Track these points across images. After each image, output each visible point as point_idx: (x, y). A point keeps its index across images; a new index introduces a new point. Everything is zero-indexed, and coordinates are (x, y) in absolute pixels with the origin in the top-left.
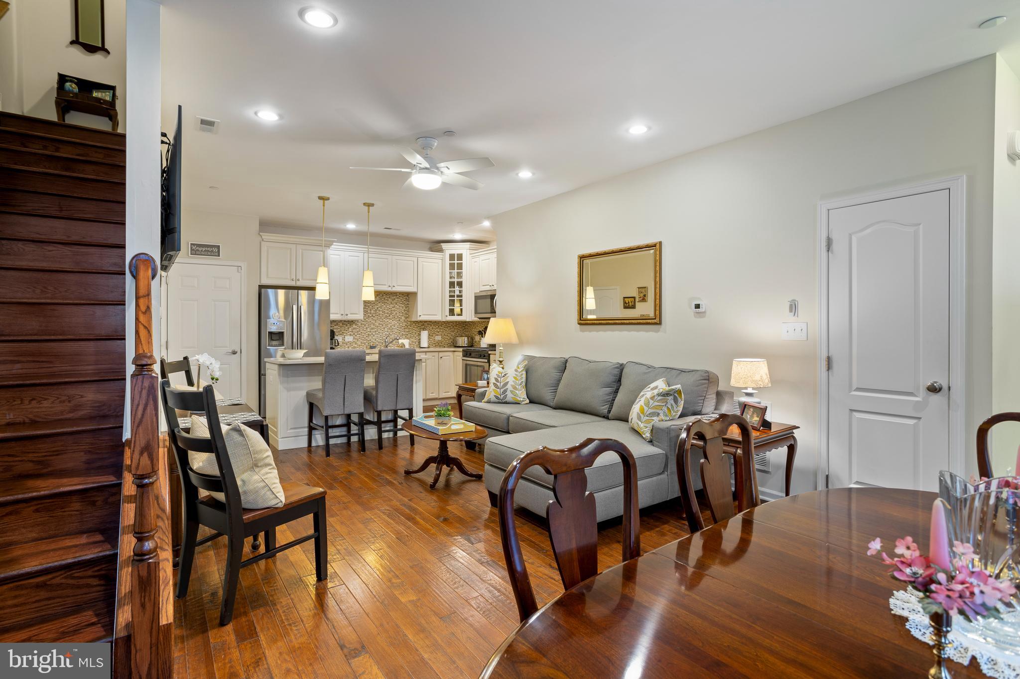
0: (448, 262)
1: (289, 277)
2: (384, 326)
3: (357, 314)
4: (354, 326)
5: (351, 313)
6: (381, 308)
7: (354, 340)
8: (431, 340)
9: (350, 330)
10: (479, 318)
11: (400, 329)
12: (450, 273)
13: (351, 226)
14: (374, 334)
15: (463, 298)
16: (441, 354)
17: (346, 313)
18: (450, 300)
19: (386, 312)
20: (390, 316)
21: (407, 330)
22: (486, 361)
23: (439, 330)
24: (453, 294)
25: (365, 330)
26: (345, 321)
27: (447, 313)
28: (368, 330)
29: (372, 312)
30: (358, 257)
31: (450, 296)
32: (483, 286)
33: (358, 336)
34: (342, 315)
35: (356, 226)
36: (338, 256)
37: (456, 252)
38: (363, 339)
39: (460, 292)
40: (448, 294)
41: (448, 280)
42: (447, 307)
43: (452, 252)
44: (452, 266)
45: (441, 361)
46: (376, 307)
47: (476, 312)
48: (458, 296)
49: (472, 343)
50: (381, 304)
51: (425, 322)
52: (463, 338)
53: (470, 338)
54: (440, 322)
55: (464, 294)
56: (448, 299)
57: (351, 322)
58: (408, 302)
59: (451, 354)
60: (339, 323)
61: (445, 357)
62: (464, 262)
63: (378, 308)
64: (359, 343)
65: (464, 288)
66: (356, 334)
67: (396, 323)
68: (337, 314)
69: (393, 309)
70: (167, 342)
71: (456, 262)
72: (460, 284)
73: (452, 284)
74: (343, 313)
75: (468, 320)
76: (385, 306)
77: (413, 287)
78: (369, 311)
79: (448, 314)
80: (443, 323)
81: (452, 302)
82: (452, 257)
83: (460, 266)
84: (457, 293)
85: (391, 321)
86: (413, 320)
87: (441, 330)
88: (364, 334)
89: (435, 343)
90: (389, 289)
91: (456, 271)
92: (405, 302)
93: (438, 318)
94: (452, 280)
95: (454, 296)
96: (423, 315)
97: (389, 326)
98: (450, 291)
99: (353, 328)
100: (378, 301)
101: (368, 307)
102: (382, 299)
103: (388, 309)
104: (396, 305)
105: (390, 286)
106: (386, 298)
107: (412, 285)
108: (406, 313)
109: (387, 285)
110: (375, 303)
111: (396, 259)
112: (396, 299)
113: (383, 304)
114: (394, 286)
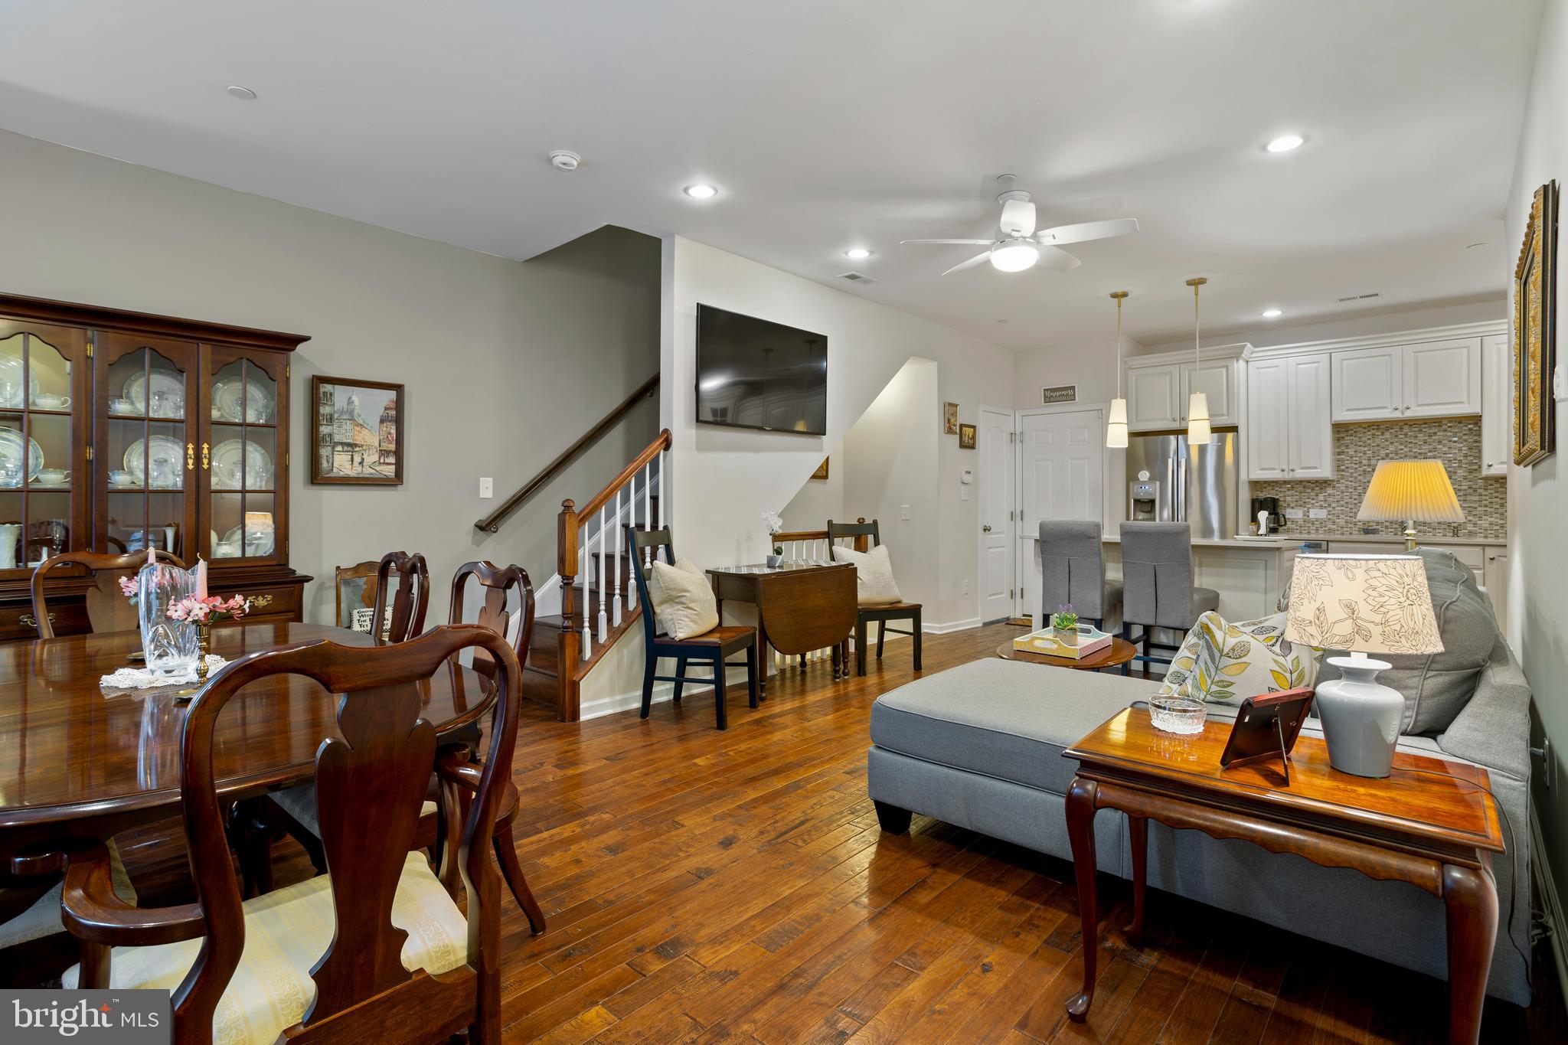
1: (1168, 416)
3: (1316, 468)
4: (1330, 491)
5: (1303, 466)
7: (1329, 517)
9: (1321, 497)
13: (1272, 314)
17: (1291, 468)
21: (1475, 498)
25: (1354, 497)
26: (1309, 482)
30: (1318, 362)
33: (1338, 508)
34: (1283, 471)
35: (1282, 312)
36: (1275, 369)
38: (1352, 514)
50: (1395, 446)
57: (1322, 484)
64: (1341, 522)
66: (1333, 505)
68: (1274, 469)
70: (1022, 512)
74: (1285, 467)
76: (1405, 449)
77: (1470, 403)
78: (1365, 462)
86: (1483, 475)
88: (1352, 506)
90: (1397, 415)
96: (1499, 463)
99: (1325, 494)
100: (1387, 441)
101: (1362, 455)
102: (1400, 436)
103: (1417, 455)
104: (1441, 446)
105: (1396, 409)
106: (1409, 433)
107: (1465, 400)
108: (1472, 460)
109: (1389, 407)
110: (1381, 445)
111: (1415, 352)
112: (1438, 434)
113: (1402, 447)
114: (1408, 408)
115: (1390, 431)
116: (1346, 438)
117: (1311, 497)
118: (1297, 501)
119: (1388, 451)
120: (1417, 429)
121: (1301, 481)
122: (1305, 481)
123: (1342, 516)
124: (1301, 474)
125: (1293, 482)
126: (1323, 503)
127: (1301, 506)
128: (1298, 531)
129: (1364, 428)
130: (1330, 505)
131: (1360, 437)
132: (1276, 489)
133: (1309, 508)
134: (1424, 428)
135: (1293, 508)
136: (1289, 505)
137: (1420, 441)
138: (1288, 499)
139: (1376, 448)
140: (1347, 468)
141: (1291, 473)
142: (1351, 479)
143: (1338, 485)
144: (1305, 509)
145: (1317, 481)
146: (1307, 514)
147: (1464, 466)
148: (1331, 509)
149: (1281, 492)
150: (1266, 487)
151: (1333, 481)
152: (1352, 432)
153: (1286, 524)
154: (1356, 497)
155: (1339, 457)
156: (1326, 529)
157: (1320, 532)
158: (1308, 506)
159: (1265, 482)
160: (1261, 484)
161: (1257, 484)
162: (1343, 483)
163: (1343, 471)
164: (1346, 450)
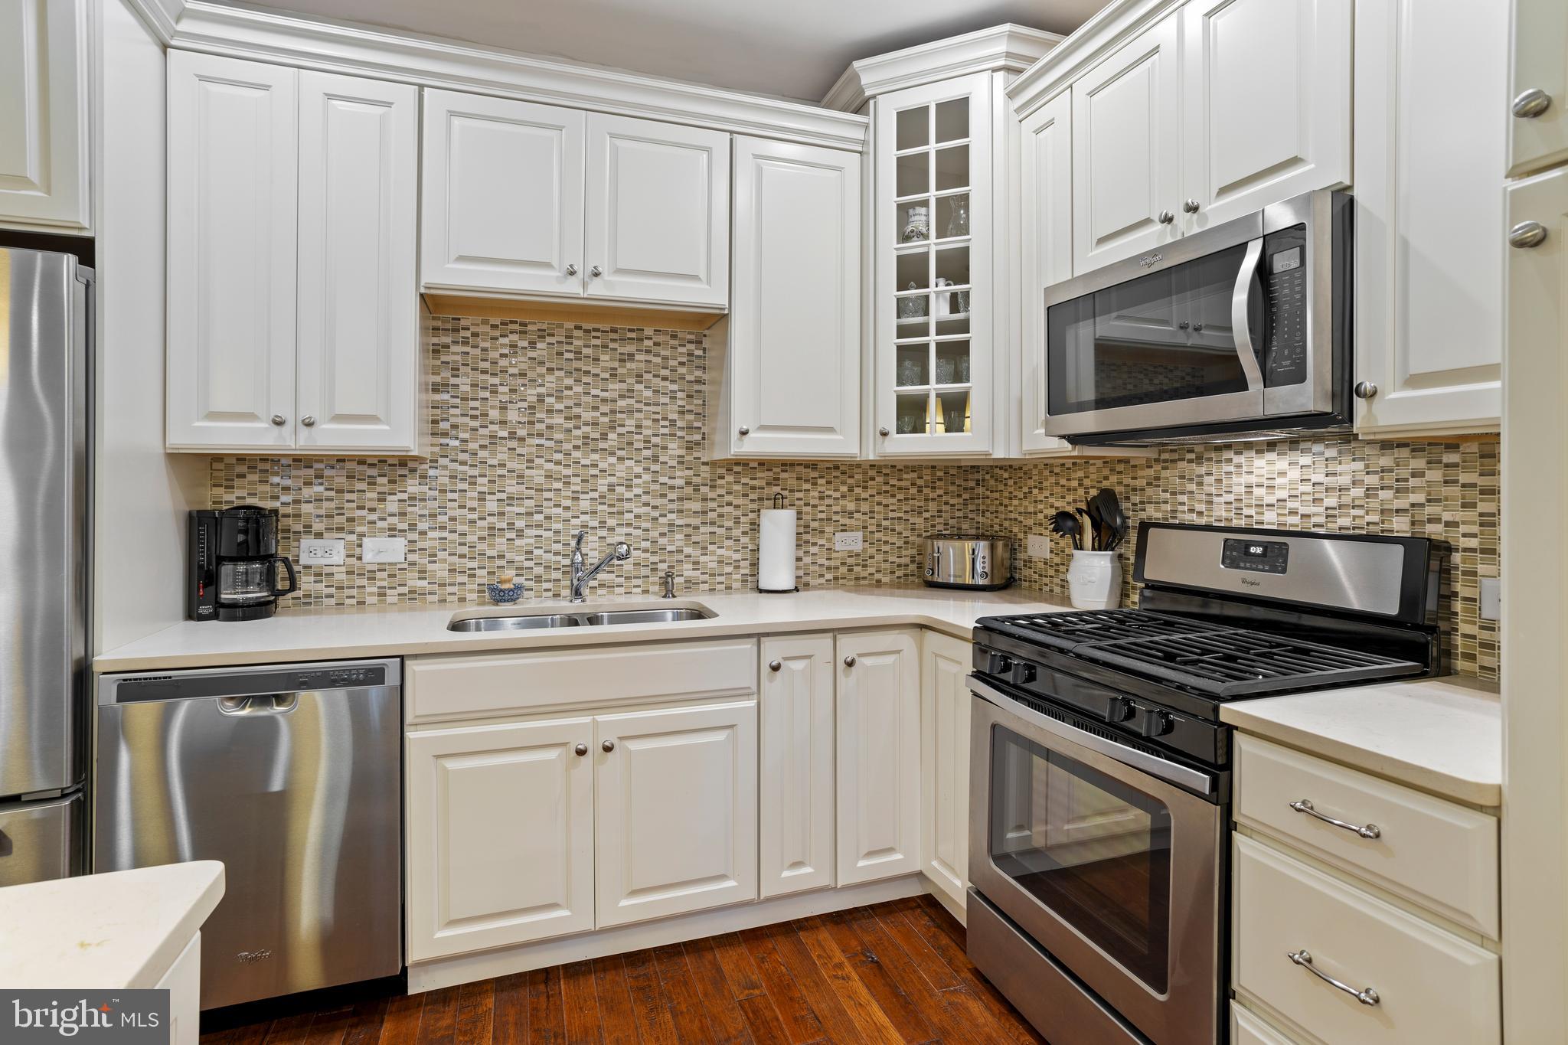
0: (889, 153)
2: (576, 484)
3: (372, 419)
4: (413, 487)
5: (339, 411)
6: (559, 398)
7: (411, 557)
8: (814, 550)
9: (391, 503)
10: (1075, 439)
11: (658, 502)
12: (903, 210)
14: (520, 524)
15: (977, 338)
16: (849, 646)
17: (304, 414)
18: (900, 348)
19: (588, 416)
20: (604, 437)
21: (697, 506)
22: (1201, 781)
23: (851, 506)
24: (919, 320)
25: (470, 504)
26: (362, 461)
27: (888, 417)
28: (492, 505)
29: (512, 416)
30: (388, 105)
31: (903, 331)
32: (1102, 241)
33: (431, 534)
34: (279, 423)
37: (931, 96)
38: (465, 550)
39: (954, 309)
40: (889, 321)
41: (890, 250)
42: (889, 390)
43: (911, 100)
44: (910, 175)
45: (848, 682)
46: (532, 394)
47: (1057, 404)
48: (943, 328)
49: (1013, 568)
50: (559, 378)
51: (788, 465)
52: (969, 545)
53: (1000, 544)
54: (859, 466)
55: (977, 312)
56: (889, 343)
57: (400, 465)
58: (698, 373)
59: (905, 641)
60: (327, 472)
61: (868, 661)
62: (977, 140)
63: (541, 399)
64: (440, 571)
65: (977, 284)
66: (423, 526)
67: (638, 470)
68: (251, 416)
69: (622, 403)
71: (932, 147)
72: (956, 268)
73: (911, 272)
74: (287, 414)
75: (999, 453)
76: (579, 389)
77: (709, 282)
78: (494, 414)
79: (891, 424)
80: (872, 473)
81: (911, 360)
82: (911, 125)
83: (956, 168)
84: (940, 310)
85: (613, 460)
86: (718, 455)
87: (865, 507)
88: (465, 528)
89: (832, 563)
90: (572, 288)
91: (933, 194)
92: (682, 370)
93: (842, 445)
94: (914, 247)
95: (923, 330)
96: (763, 428)
97: (602, 485)
98: (902, 307)
99: (405, 496)
100: (542, 363)
101: (487, 394)
102: (567, 355)
103: (598, 402)
104: (641, 387)
105: (572, 273)
106: (585, 351)
107: (703, 275)
108: (691, 421)
109: (555, 263)
110: (530, 374)
111: (612, 136)
112: (637, 357)
113: (569, 381)
114: (596, 275)
115: (549, 339)
116: (454, 348)
117: (368, 505)
118: (330, 516)
119: (542, 390)
120: (598, 342)
121: (341, 460)
122: (351, 459)
123: (441, 555)
124: (330, 437)
125: (319, 459)
126: (395, 520)
127: (340, 529)
128: (333, 601)
129: (495, 327)
130: (413, 527)
131: (484, 350)
132: (276, 480)
133: (362, 535)
134: (613, 340)
135: (319, 535)
136: (308, 528)
137: (604, 369)
138: (306, 508)
139: (520, 381)
140: (455, 426)
141: (304, 431)
142: (462, 457)
143: (431, 473)
144: (353, 537)
145: (382, 461)
146: (358, 551)
147: (679, 434)
148: (414, 536)
149: (286, 489)
150: (242, 476)
151: (415, 459)
152: (468, 334)
153: (293, 587)
154: (475, 504)
155: (438, 397)
156: (405, 590)
157: (389, 599)
158: (359, 529)
159: (241, 459)
160: (229, 466)
161: (216, 465)
162: (445, 467)
163: (445, 434)
164: (453, 381)
